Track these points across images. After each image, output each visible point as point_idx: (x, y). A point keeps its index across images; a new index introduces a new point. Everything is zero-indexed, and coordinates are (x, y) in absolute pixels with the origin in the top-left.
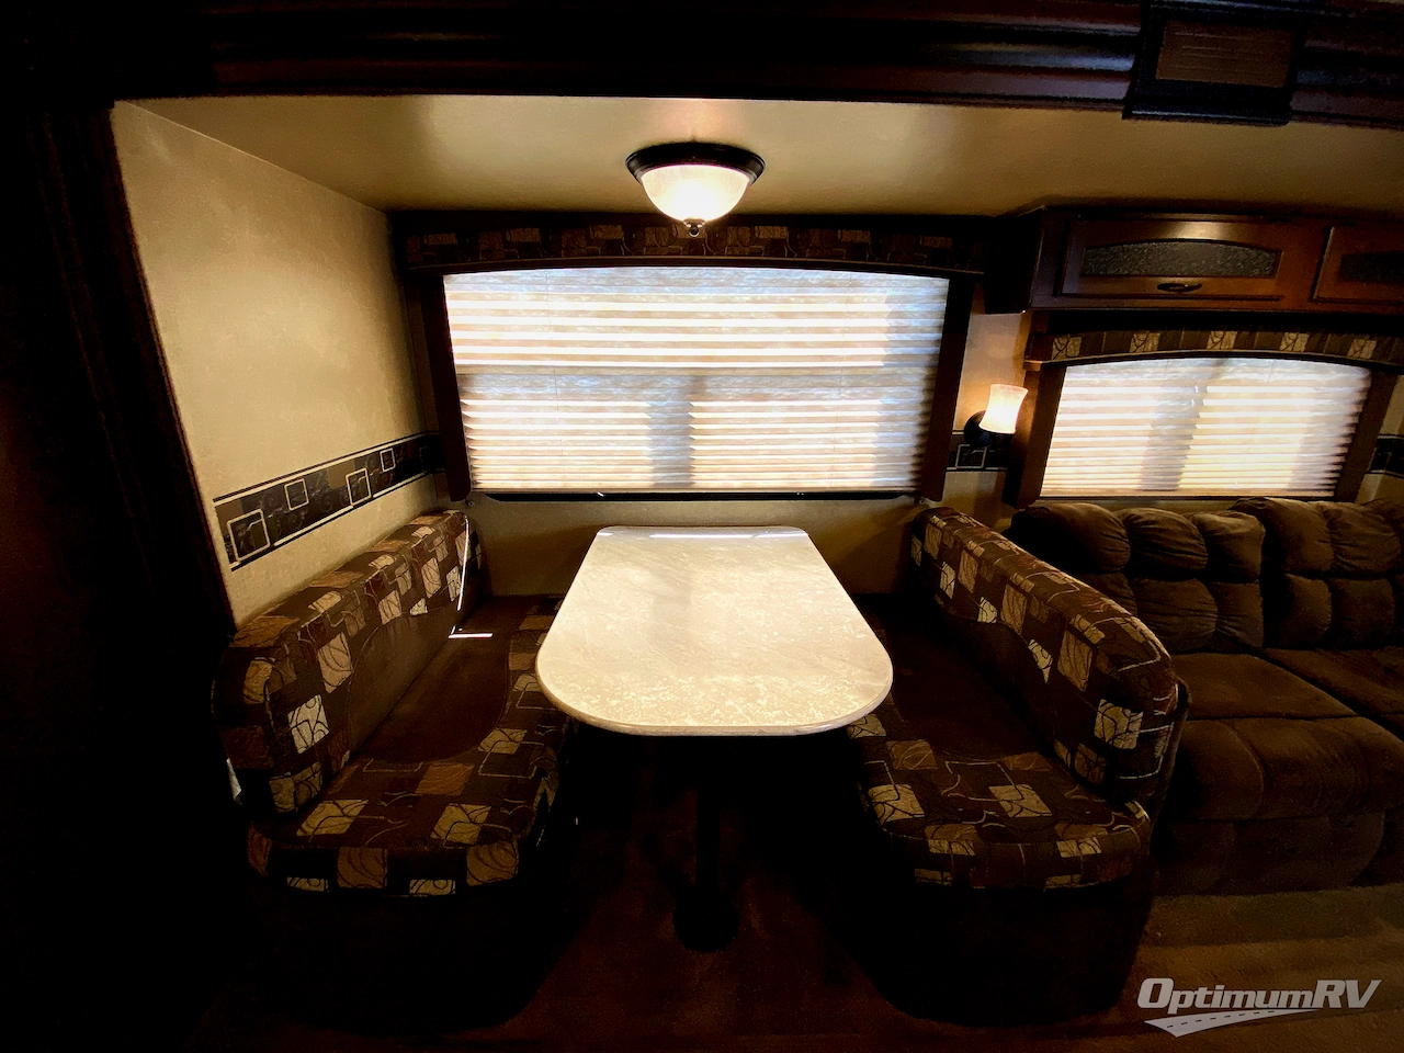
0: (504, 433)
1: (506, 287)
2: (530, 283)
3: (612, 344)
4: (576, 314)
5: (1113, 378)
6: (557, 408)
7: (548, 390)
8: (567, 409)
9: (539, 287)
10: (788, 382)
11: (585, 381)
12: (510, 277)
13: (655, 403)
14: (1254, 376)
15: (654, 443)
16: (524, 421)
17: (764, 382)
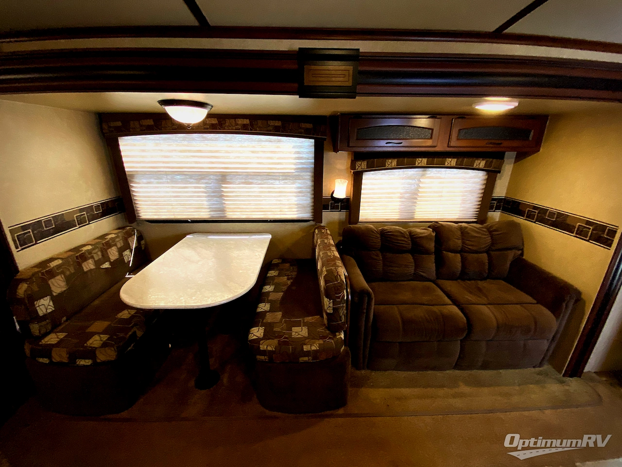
0: (149, 197)
1: (144, 141)
2: (154, 140)
3: (187, 163)
4: (172, 151)
5: (383, 177)
6: (168, 187)
7: (164, 180)
8: (173, 187)
9: (157, 141)
10: (259, 178)
11: (178, 177)
12: (146, 137)
13: (207, 185)
14: (438, 175)
15: (209, 201)
16: (156, 192)
17: (249, 178)
